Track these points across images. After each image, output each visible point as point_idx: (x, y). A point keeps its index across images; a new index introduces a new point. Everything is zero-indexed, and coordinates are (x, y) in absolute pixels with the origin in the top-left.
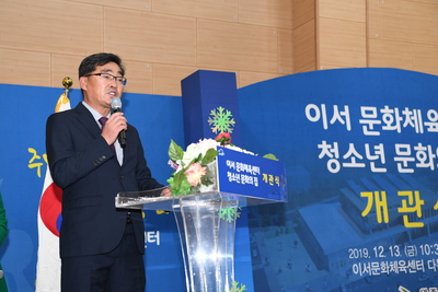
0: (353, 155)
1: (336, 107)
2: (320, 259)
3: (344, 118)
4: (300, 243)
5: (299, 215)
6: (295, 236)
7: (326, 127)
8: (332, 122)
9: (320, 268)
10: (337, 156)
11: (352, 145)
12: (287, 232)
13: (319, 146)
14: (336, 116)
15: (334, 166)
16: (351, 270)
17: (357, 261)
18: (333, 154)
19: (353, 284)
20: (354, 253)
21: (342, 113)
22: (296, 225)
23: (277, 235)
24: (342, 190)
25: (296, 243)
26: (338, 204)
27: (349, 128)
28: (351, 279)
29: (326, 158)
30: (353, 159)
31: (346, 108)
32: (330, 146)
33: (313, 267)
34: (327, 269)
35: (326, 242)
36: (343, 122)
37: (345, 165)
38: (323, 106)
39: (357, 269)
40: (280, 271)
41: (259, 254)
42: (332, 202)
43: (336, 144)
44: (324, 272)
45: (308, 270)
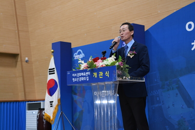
4: (179, 94)
5: (179, 81)
6: (177, 91)
9: (189, 107)
12: (173, 89)
13: (192, 44)
22: (177, 86)
23: (168, 90)
25: (177, 94)
33: (185, 106)
34: (193, 108)
40: (169, 107)
41: (159, 99)
44: (191, 109)
45: (182, 108)
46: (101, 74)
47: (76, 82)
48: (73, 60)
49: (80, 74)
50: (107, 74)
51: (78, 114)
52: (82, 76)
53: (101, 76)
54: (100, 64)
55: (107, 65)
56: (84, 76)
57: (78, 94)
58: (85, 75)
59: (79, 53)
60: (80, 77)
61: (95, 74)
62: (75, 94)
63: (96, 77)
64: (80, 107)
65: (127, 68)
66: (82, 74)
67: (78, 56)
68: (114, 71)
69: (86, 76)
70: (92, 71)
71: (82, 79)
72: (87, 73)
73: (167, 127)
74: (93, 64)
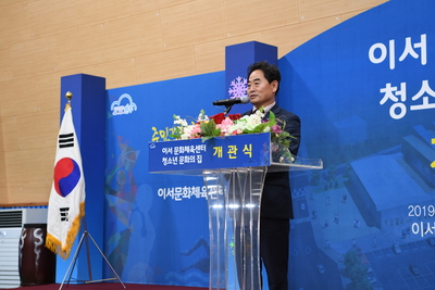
0: (426, 94)
1: (408, 40)
2: (370, 215)
3: (418, 51)
4: (349, 198)
5: (351, 168)
6: (345, 191)
7: (392, 66)
8: (401, 59)
9: (370, 224)
10: (404, 99)
11: (425, 83)
12: (336, 187)
13: (382, 91)
14: (408, 49)
15: (398, 111)
16: (409, 229)
17: (418, 220)
18: (399, 97)
19: (411, 245)
20: (414, 211)
21: (416, 46)
22: (346, 179)
23: (326, 189)
24: (406, 138)
25: (345, 198)
26: (400, 154)
27: (424, 62)
28: (408, 240)
29: (390, 102)
30: (426, 99)
31: (424, 37)
32: (395, 88)
33: (362, 223)
34: (379, 227)
35: (379, 197)
36: (416, 56)
37: (413, 108)
38: (392, 43)
39: (417, 229)
40: (326, 225)
41: (306, 207)
42: (391, 153)
43: (403, 85)
44: (375, 230)
45: (355, 226)
46: (233, 149)
47: (170, 167)
48: (109, 116)
49: (182, 149)
50: (248, 150)
51: (118, 237)
52: (186, 154)
53: (233, 155)
54: (229, 128)
55: (245, 132)
56: (191, 154)
57: (119, 193)
58: (192, 151)
59: (125, 102)
60: (181, 155)
61: (219, 151)
62: (113, 193)
63: (220, 156)
64: (122, 222)
65: (288, 138)
66: (187, 149)
67: (122, 107)
68: (265, 145)
69: (196, 154)
70: (212, 143)
71: (187, 159)
72: (199, 148)
73: (321, 267)
74: (213, 128)
